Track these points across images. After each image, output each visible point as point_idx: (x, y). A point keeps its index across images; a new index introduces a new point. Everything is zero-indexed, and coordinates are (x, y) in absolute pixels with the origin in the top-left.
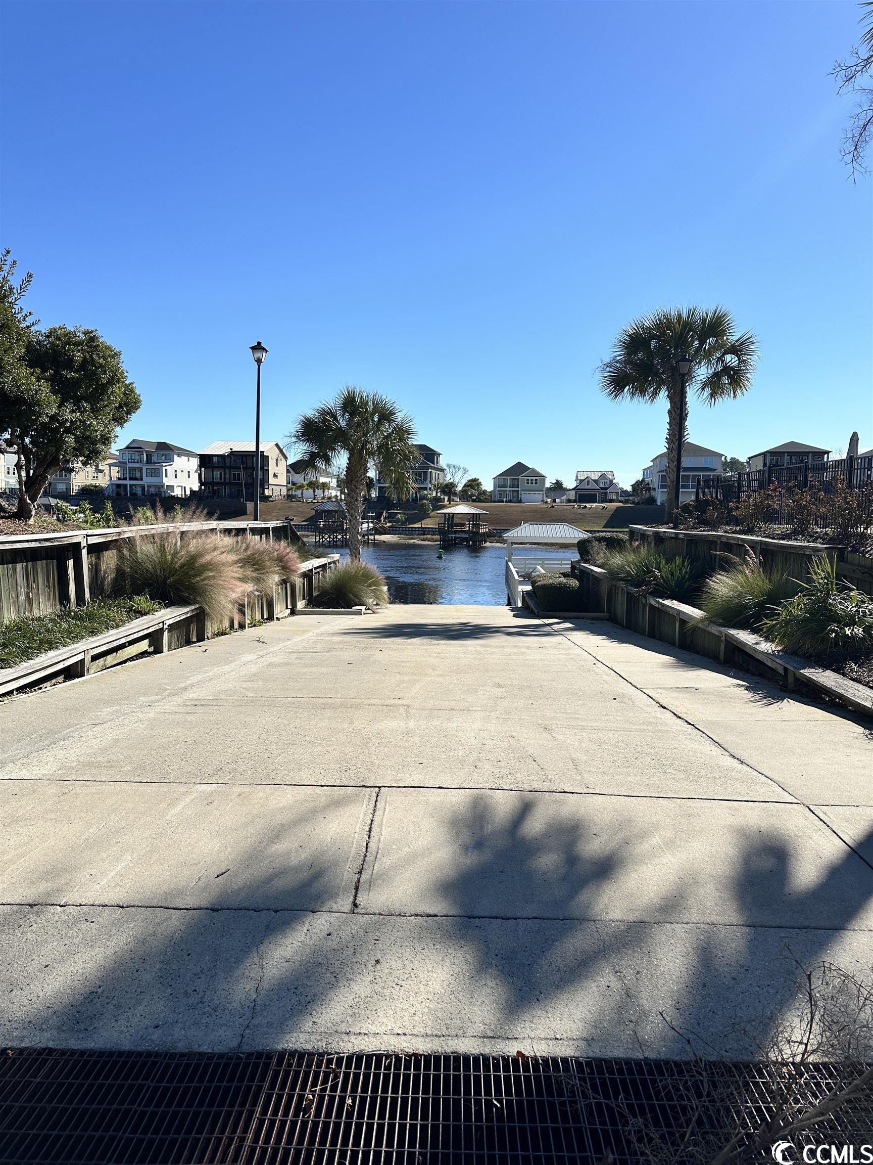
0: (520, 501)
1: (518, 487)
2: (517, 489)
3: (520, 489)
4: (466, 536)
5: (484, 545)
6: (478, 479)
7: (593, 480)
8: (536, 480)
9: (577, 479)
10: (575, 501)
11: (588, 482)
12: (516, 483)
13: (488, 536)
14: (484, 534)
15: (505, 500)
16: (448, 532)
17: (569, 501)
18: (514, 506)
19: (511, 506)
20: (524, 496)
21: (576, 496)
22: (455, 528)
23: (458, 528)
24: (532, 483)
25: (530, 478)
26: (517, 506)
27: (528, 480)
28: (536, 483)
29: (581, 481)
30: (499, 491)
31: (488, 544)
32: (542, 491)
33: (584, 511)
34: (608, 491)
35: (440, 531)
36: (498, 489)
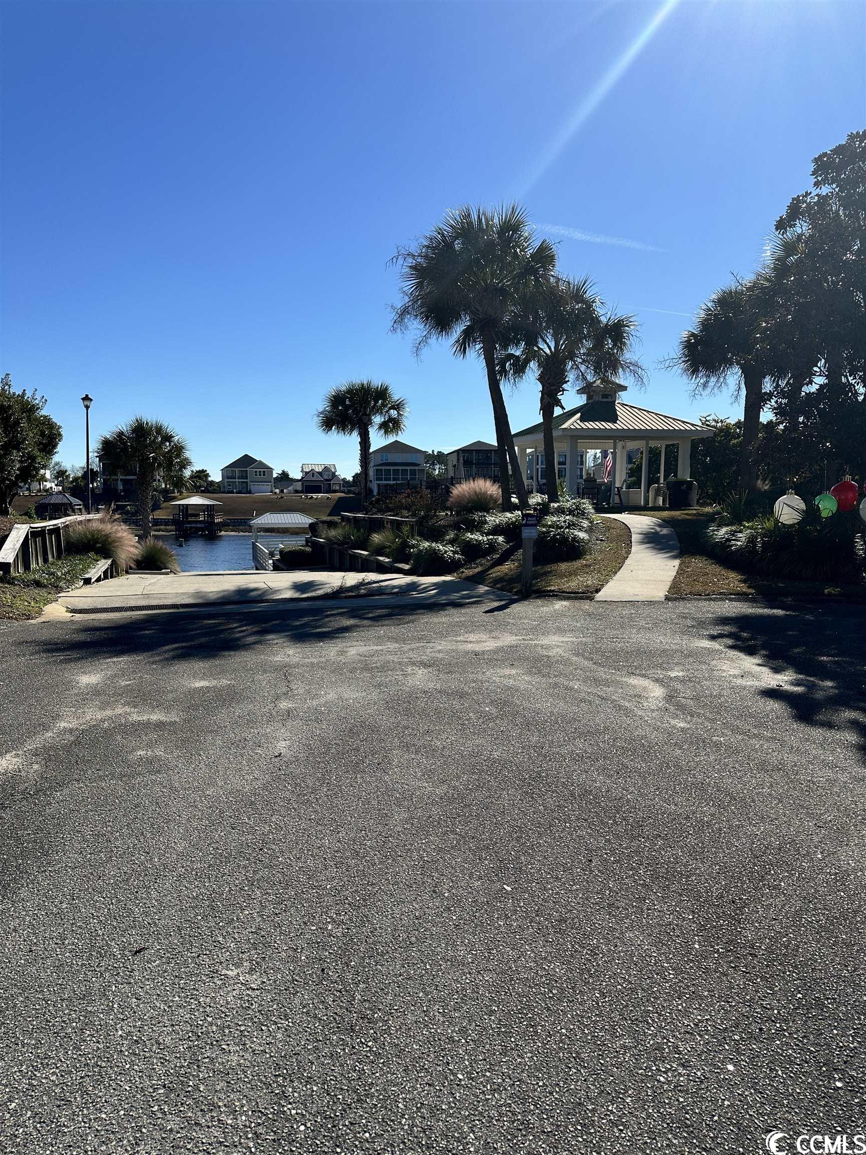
0: (250, 492)
1: (247, 479)
2: (245, 480)
3: (248, 480)
4: (202, 525)
5: (220, 534)
6: (206, 471)
7: (317, 472)
8: (264, 472)
9: (302, 471)
10: (302, 492)
11: (313, 474)
12: (244, 475)
13: (224, 525)
14: (218, 523)
15: (235, 491)
16: (183, 522)
17: (296, 491)
18: (245, 497)
19: (243, 497)
20: (253, 487)
21: (303, 487)
22: (190, 519)
23: (193, 519)
24: (260, 475)
25: (258, 470)
26: (247, 497)
27: (256, 472)
28: (264, 475)
29: (307, 473)
30: (227, 482)
31: (223, 533)
32: (271, 482)
33: (311, 501)
34: (332, 482)
35: (175, 522)
36: (227, 480)
